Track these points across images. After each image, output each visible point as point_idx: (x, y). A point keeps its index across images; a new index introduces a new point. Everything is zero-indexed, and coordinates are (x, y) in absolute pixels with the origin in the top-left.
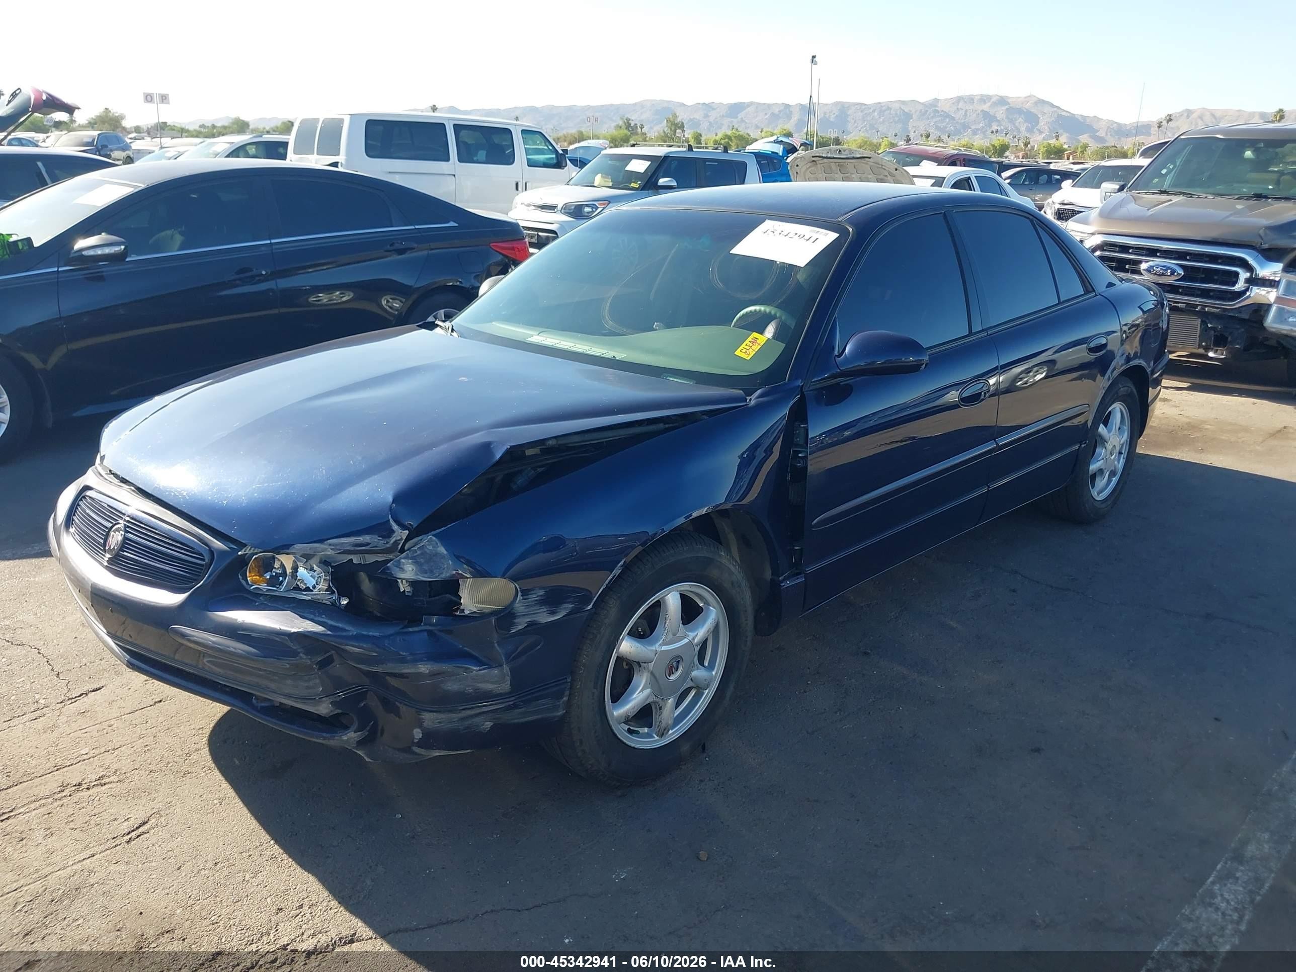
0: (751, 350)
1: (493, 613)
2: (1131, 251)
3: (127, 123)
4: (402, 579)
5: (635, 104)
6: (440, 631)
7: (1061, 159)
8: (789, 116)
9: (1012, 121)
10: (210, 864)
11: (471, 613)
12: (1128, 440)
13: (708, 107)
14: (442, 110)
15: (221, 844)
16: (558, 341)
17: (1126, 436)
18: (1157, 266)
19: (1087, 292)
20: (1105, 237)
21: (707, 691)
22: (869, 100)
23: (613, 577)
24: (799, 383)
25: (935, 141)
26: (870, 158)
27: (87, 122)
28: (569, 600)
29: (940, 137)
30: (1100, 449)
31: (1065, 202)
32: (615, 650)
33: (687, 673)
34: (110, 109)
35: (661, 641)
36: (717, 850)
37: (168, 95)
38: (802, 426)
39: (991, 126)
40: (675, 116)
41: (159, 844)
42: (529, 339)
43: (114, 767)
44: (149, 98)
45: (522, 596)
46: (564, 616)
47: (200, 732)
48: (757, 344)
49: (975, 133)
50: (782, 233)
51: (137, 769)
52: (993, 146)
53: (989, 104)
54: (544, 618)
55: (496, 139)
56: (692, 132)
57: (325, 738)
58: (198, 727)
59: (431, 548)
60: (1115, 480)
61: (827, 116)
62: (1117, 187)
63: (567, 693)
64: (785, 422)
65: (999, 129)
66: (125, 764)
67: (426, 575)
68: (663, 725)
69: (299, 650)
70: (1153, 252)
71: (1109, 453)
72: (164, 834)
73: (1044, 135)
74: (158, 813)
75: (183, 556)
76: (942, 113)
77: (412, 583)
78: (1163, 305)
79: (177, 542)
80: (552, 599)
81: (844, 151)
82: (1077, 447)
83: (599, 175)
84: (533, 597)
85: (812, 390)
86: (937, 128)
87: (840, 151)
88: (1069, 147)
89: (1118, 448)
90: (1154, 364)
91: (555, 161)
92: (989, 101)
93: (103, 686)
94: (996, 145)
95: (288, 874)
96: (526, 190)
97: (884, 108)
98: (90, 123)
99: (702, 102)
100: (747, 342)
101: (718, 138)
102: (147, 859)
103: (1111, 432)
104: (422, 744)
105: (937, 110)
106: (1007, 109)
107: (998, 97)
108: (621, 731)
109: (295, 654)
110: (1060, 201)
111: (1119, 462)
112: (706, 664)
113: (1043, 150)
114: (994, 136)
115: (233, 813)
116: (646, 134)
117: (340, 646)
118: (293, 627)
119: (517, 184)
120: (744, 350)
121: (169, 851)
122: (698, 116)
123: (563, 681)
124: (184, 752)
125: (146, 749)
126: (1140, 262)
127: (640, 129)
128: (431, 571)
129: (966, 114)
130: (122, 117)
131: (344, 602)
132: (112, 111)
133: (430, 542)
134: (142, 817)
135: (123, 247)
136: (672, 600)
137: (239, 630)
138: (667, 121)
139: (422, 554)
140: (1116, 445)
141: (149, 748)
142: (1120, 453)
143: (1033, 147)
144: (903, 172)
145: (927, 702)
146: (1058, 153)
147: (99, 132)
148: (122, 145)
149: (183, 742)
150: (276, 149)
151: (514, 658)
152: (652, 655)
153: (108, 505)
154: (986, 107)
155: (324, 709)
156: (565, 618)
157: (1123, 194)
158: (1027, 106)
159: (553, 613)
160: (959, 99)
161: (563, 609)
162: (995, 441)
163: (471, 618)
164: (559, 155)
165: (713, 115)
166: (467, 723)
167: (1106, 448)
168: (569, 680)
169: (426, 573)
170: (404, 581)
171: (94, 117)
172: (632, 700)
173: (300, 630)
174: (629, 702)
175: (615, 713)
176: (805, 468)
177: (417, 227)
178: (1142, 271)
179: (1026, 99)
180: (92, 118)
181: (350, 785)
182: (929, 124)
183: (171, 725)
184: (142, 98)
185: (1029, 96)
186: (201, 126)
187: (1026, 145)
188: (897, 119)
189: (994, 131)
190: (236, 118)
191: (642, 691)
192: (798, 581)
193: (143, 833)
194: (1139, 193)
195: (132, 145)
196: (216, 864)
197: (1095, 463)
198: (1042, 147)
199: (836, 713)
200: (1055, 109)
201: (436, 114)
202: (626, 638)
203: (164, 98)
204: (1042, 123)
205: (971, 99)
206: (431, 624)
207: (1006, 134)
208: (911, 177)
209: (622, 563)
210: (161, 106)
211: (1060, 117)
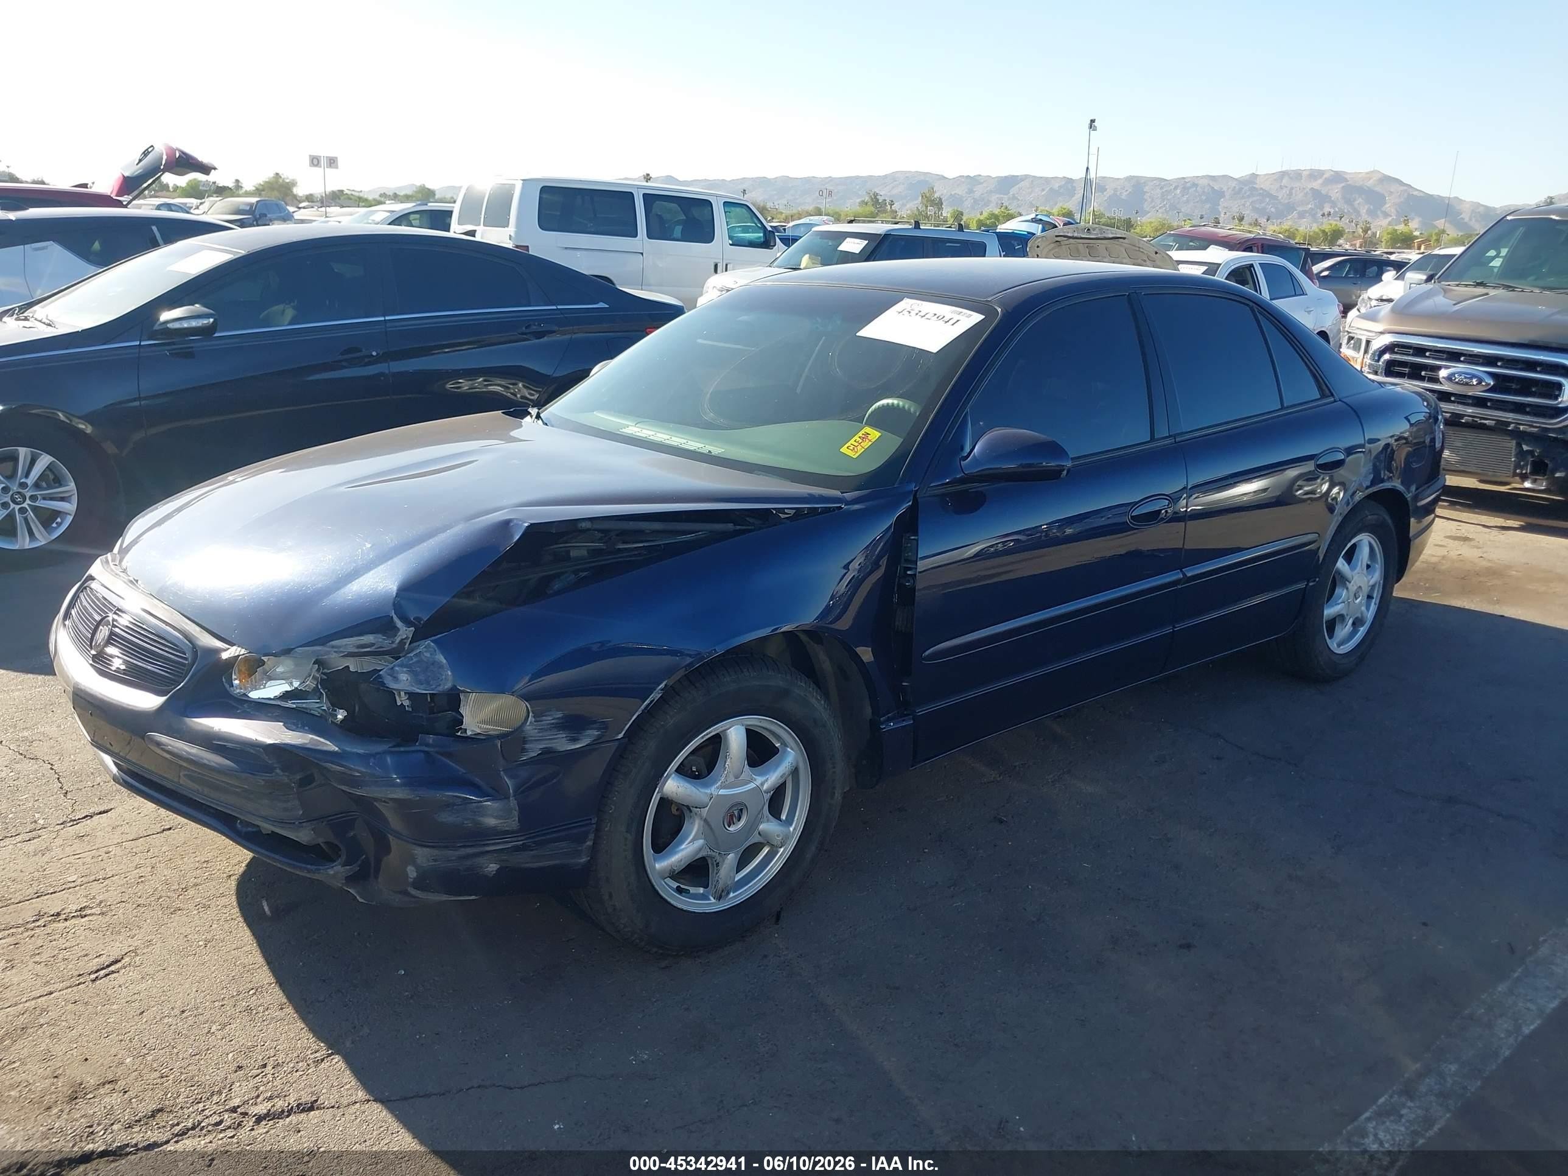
0: (859, 447)
1: (502, 736)
2: (1427, 354)
3: (300, 191)
4: (399, 691)
5: (886, 176)
6: (437, 753)
7: (1410, 249)
8: (1071, 193)
9: (1349, 202)
10: (177, 1012)
11: (475, 734)
12: (1382, 582)
13: (973, 181)
14: (657, 179)
15: (194, 990)
16: (653, 433)
17: (1377, 576)
18: (1460, 374)
19: (1323, 396)
20: (1396, 337)
21: (782, 849)
22: (1170, 175)
23: (651, 702)
24: (913, 487)
25: (1250, 224)
26: (1124, 238)
27: (254, 189)
28: (594, 726)
29: (1256, 220)
30: (1340, 590)
31: (1384, 298)
32: (657, 789)
33: (752, 826)
34: (280, 174)
35: (719, 783)
36: (763, 1036)
37: (337, 158)
38: (913, 538)
39: (1322, 208)
40: (932, 190)
41: (127, 985)
42: (624, 430)
43: (99, 898)
44: (315, 161)
45: (534, 717)
46: (587, 745)
47: (205, 865)
48: (867, 441)
49: (1301, 215)
50: (920, 314)
51: (124, 902)
52: (1324, 231)
53: (1320, 181)
54: (562, 744)
55: (696, 212)
56: (950, 210)
57: (309, 871)
58: (203, 860)
59: (428, 655)
60: (1362, 630)
61: (1118, 193)
62: (1424, 277)
63: (592, 836)
64: (890, 533)
65: (1332, 211)
66: (113, 896)
67: (422, 687)
68: (720, 885)
69: (275, 765)
70: (1454, 356)
71: (1352, 595)
72: (134, 974)
73: (1390, 219)
74: (135, 951)
75: (166, 654)
76: (1261, 192)
77: (411, 695)
78: (1436, 419)
79: (163, 639)
80: (573, 725)
81: (1094, 230)
82: (1302, 585)
83: (807, 257)
84: (549, 719)
85: (929, 496)
86: (1255, 210)
87: (1088, 230)
88: (1421, 234)
89: (1366, 590)
90: (1417, 489)
91: (762, 240)
92: (1321, 177)
93: (111, 809)
94: (1327, 230)
95: (260, 1029)
96: (726, 270)
97: (1188, 185)
98: (257, 189)
99: (965, 175)
100: (856, 438)
101: (982, 218)
102: (109, 1000)
103: (1355, 569)
104: (419, 884)
105: (1255, 188)
106: (1343, 187)
107: (1332, 173)
108: (667, 889)
109: (269, 769)
110: (1377, 296)
111: (1368, 609)
112: (783, 817)
113: (1386, 237)
114: (1325, 220)
115: (216, 957)
116: (896, 212)
117: (319, 762)
118: (270, 738)
119: (716, 266)
120: (851, 448)
121: (135, 994)
122: (960, 191)
123: (587, 822)
124: (182, 886)
125: (140, 880)
126: (1439, 368)
127: (889, 206)
128: (428, 683)
129: (1291, 194)
130: (293, 184)
131: (341, 715)
132: (283, 177)
133: (427, 649)
134: (115, 954)
135: (212, 320)
136: (735, 735)
137: (215, 740)
138: (922, 196)
139: (418, 662)
140: (1362, 586)
141: (143, 879)
142: (1370, 597)
143: (1374, 234)
144: (1165, 256)
145: (1065, 882)
146: (1407, 241)
147: (258, 199)
148: (282, 214)
149: (183, 875)
150: (441, 219)
151: (523, 792)
152: (706, 799)
153: (103, 597)
154: (1316, 184)
155: (303, 836)
156: (589, 748)
157: (1430, 286)
158: (1370, 183)
159: (574, 740)
160: (1283, 174)
161: (585, 736)
162: (1181, 571)
163: (474, 739)
164: (767, 233)
165: (979, 191)
166: (468, 863)
167: (1347, 589)
168: (593, 821)
169: (422, 684)
170: (402, 694)
171: (262, 183)
172: (679, 852)
173: (276, 742)
174: (676, 853)
175: (657, 865)
176: (913, 589)
177: (559, 307)
178: (1441, 380)
179: (1368, 175)
180: (260, 185)
181: (356, 934)
182: (1244, 205)
183: (174, 855)
184: (307, 161)
185: (1372, 172)
186: (381, 195)
187: (1366, 231)
188: (1204, 198)
189: (1326, 213)
190: (421, 186)
191: (693, 841)
192: (905, 724)
193: (113, 972)
194: (1449, 285)
195: (295, 214)
196: (183, 1012)
197: (1333, 606)
198: (1385, 234)
199: (949, 887)
200: (1405, 188)
201: (649, 184)
202: (673, 775)
203: (332, 162)
204: (1387, 207)
205: (1297, 175)
206: (427, 745)
207: (1341, 218)
208: (1175, 264)
209: (662, 686)
210: (328, 170)
211: (1411, 197)
